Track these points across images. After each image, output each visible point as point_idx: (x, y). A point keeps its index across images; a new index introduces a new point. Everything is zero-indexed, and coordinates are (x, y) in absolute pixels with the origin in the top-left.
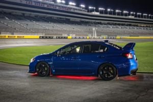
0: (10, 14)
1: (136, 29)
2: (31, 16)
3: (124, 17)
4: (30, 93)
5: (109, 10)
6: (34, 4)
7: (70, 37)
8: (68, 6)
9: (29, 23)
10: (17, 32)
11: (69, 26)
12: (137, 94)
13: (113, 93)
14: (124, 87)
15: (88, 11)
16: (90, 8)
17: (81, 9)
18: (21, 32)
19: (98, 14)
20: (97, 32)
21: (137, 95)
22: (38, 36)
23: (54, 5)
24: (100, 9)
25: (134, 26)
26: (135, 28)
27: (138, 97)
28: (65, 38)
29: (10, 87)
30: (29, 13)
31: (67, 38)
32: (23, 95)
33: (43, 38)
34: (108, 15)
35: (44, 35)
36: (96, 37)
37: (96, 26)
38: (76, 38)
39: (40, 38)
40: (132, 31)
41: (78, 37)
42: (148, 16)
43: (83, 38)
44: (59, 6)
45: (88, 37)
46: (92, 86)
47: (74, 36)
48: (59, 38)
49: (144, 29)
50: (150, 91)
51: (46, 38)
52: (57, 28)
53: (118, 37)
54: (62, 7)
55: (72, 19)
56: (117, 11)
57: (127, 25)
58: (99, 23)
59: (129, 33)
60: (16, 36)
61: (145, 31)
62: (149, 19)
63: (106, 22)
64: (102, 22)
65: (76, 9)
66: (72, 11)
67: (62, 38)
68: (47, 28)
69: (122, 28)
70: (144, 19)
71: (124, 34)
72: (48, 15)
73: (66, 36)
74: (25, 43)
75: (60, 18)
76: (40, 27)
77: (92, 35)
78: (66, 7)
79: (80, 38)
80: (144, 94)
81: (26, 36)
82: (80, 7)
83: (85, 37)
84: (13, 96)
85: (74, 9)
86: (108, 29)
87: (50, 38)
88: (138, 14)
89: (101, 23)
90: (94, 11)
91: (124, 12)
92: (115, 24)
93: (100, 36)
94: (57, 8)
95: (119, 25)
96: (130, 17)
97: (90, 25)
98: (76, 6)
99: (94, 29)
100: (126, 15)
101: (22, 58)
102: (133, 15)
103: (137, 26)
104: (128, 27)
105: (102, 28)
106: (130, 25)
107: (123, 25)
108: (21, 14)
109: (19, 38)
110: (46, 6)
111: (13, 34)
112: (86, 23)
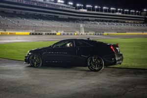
0: (3, 12)
1: (123, 26)
2: (22, 13)
3: (111, 14)
4: (21, 86)
5: (96, 7)
6: (24, 2)
7: (58, 33)
8: (57, 4)
9: (20, 20)
10: (9, 28)
11: (58, 23)
12: (125, 89)
13: (100, 87)
14: (111, 82)
15: (76, 9)
16: (78, 5)
17: (69, 6)
18: (13, 28)
19: (85, 11)
20: (85, 28)
21: (125, 91)
22: (28, 33)
23: (43, 3)
24: (87, 6)
25: (122, 22)
26: (123, 24)
27: (126, 92)
28: (54, 34)
29: (2, 80)
30: (20, 11)
31: (55, 34)
32: (14, 88)
33: (33, 34)
34: (95, 12)
35: (34, 32)
36: (83, 33)
37: (83, 23)
38: (64, 34)
39: (30, 35)
40: (119, 28)
41: (66, 33)
42: (135, 12)
43: (71, 34)
44: (48, 4)
45: (76, 34)
46: (79, 81)
47: (62, 32)
48: (48, 34)
49: (131, 25)
50: (137, 87)
51: (36, 34)
52: (46, 25)
53: (105, 33)
54: (51, 5)
55: (60, 16)
56: (104, 8)
57: (114, 22)
58: (86, 20)
59: (116, 30)
60: (8, 32)
61: (133, 27)
62: (137, 16)
63: (94, 19)
64: (90, 18)
65: (65, 7)
66: (61, 8)
67: (51, 34)
68: (37, 25)
69: (109, 24)
70: (131, 15)
71: (111, 30)
72: (37, 13)
73: (55, 32)
74: (17, 39)
75: (49, 15)
76: (30, 24)
77: (80, 32)
78: (54, 5)
79: (68, 34)
80: (132, 89)
81: (17, 33)
82: (68, 4)
83: (73, 33)
84: (6, 89)
85: (63, 7)
86: (95, 25)
87: (39, 34)
88: (125, 10)
89: (88, 20)
90: (81, 8)
91: (112, 9)
92: (103, 21)
93: (88, 32)
94: (47, 6)
95: (106, 21)
96: (117, 14)
97: (78, 22)
98: (64, 3)
99: (81, 25)
100: (113, 11)
101: (14, 53)
102: (120, 12)
103: (124, 22)
104: (115, 24)
105: (90, 24)
106: (117, 22)
107: (110, 21)
108: (12, 12)
109: (11, 35)
110: (35, 4)
111: (5, 31)
112: (74, 20)
